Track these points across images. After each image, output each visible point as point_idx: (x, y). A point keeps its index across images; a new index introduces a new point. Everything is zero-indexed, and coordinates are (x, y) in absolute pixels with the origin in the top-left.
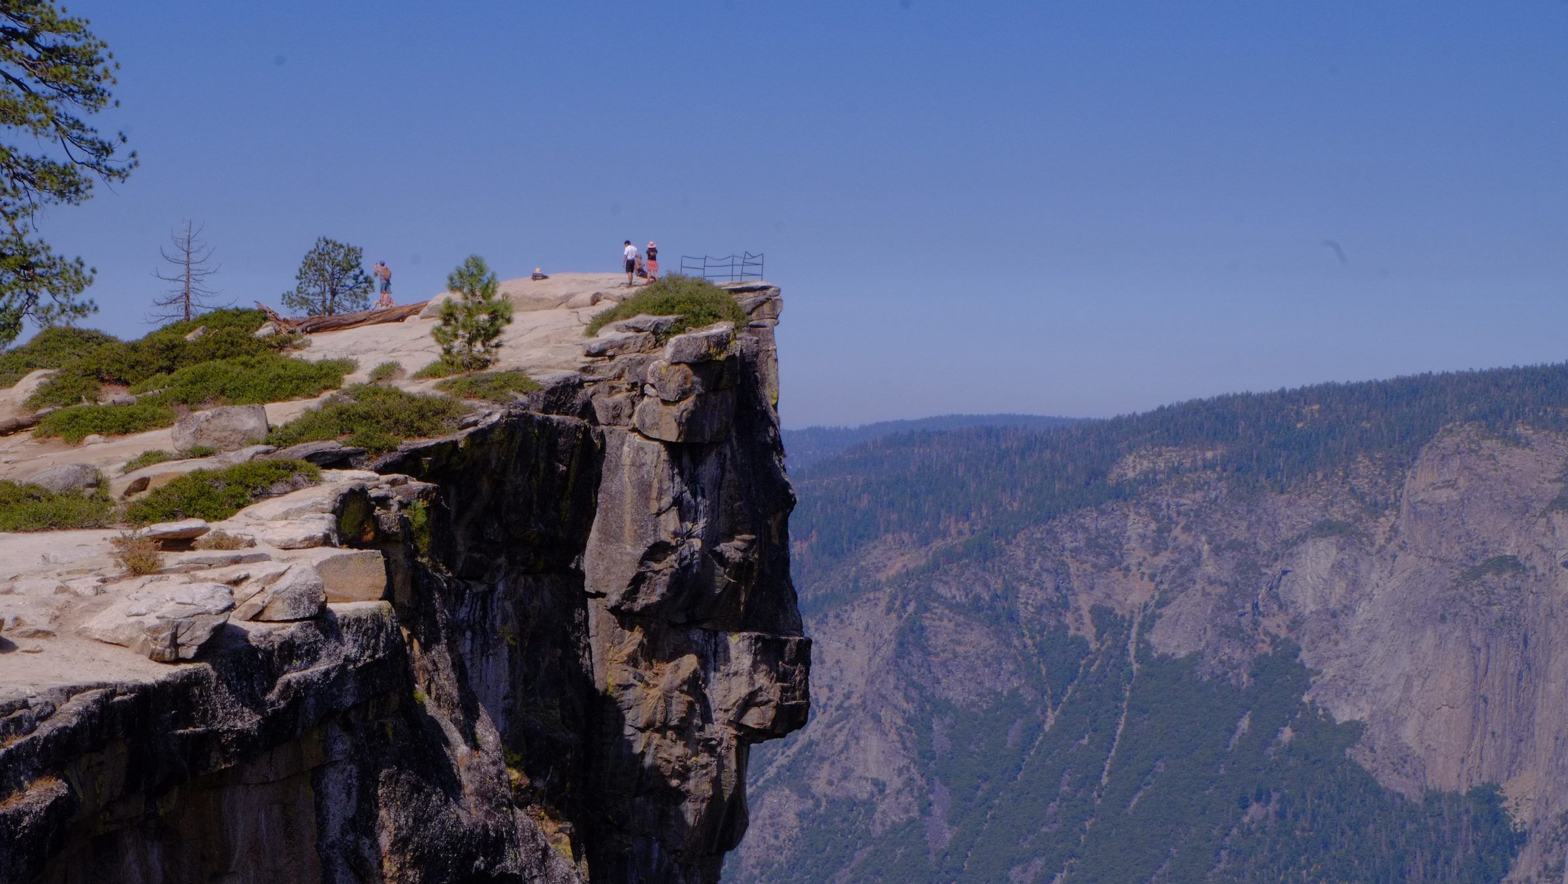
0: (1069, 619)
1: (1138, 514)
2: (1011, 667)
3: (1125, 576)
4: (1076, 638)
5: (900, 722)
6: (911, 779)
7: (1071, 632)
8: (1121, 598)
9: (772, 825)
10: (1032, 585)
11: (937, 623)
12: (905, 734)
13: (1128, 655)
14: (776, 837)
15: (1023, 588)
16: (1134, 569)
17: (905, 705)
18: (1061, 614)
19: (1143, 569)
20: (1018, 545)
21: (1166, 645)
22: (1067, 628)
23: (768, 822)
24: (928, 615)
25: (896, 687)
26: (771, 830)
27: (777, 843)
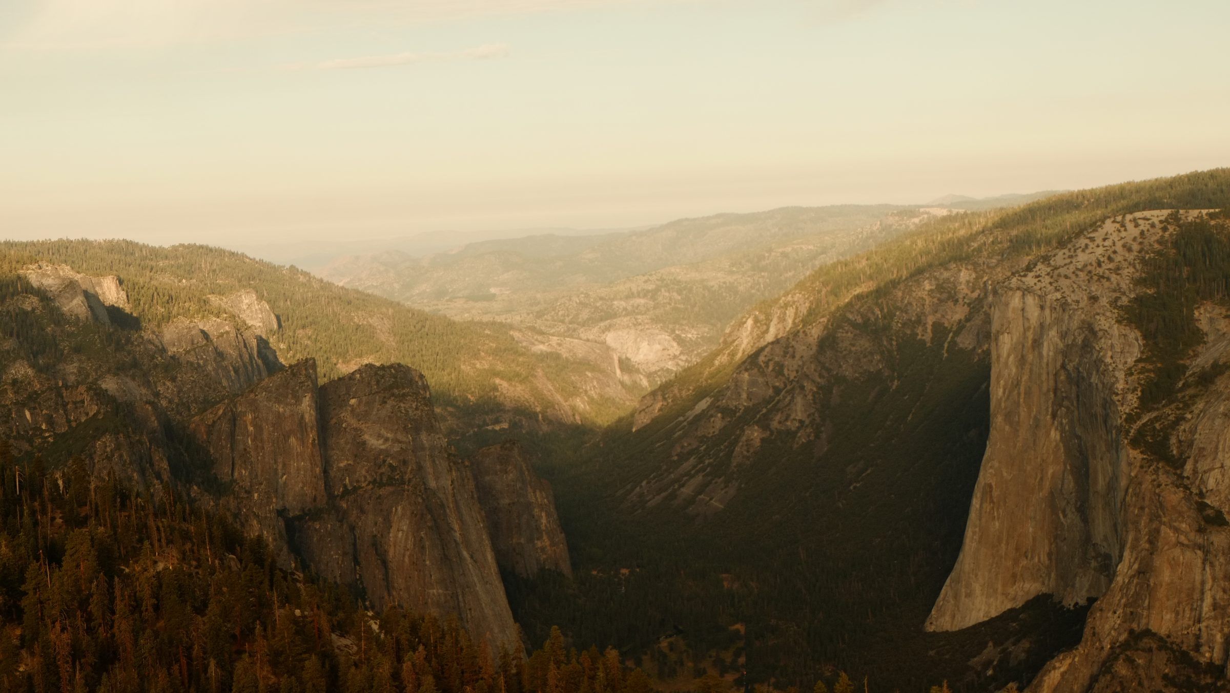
0: (919, 330)
1: (967, 269)
2: (879, 357)
3: (955, 305)
4: (920, 340)
5: (815, 389)
6: (814, 419)
7: (919, 337)
8: (949, 317)
9: (747, 445)
10: (902, 311)
11: (844, 335)
12: (817, 396)
13: (943, 349)
14: (748, 451)
15: (898, 313)
16: (960, 300)
17: (819, 380)
18: (915, 327)
19: (965, 300)
20: (900, 290)
21: (964, 343)
22: (917, 334)
23: (745, 443)
24: (841, 330)
25: (815, 370)
26: (745, 448)
27: (748, 454)
